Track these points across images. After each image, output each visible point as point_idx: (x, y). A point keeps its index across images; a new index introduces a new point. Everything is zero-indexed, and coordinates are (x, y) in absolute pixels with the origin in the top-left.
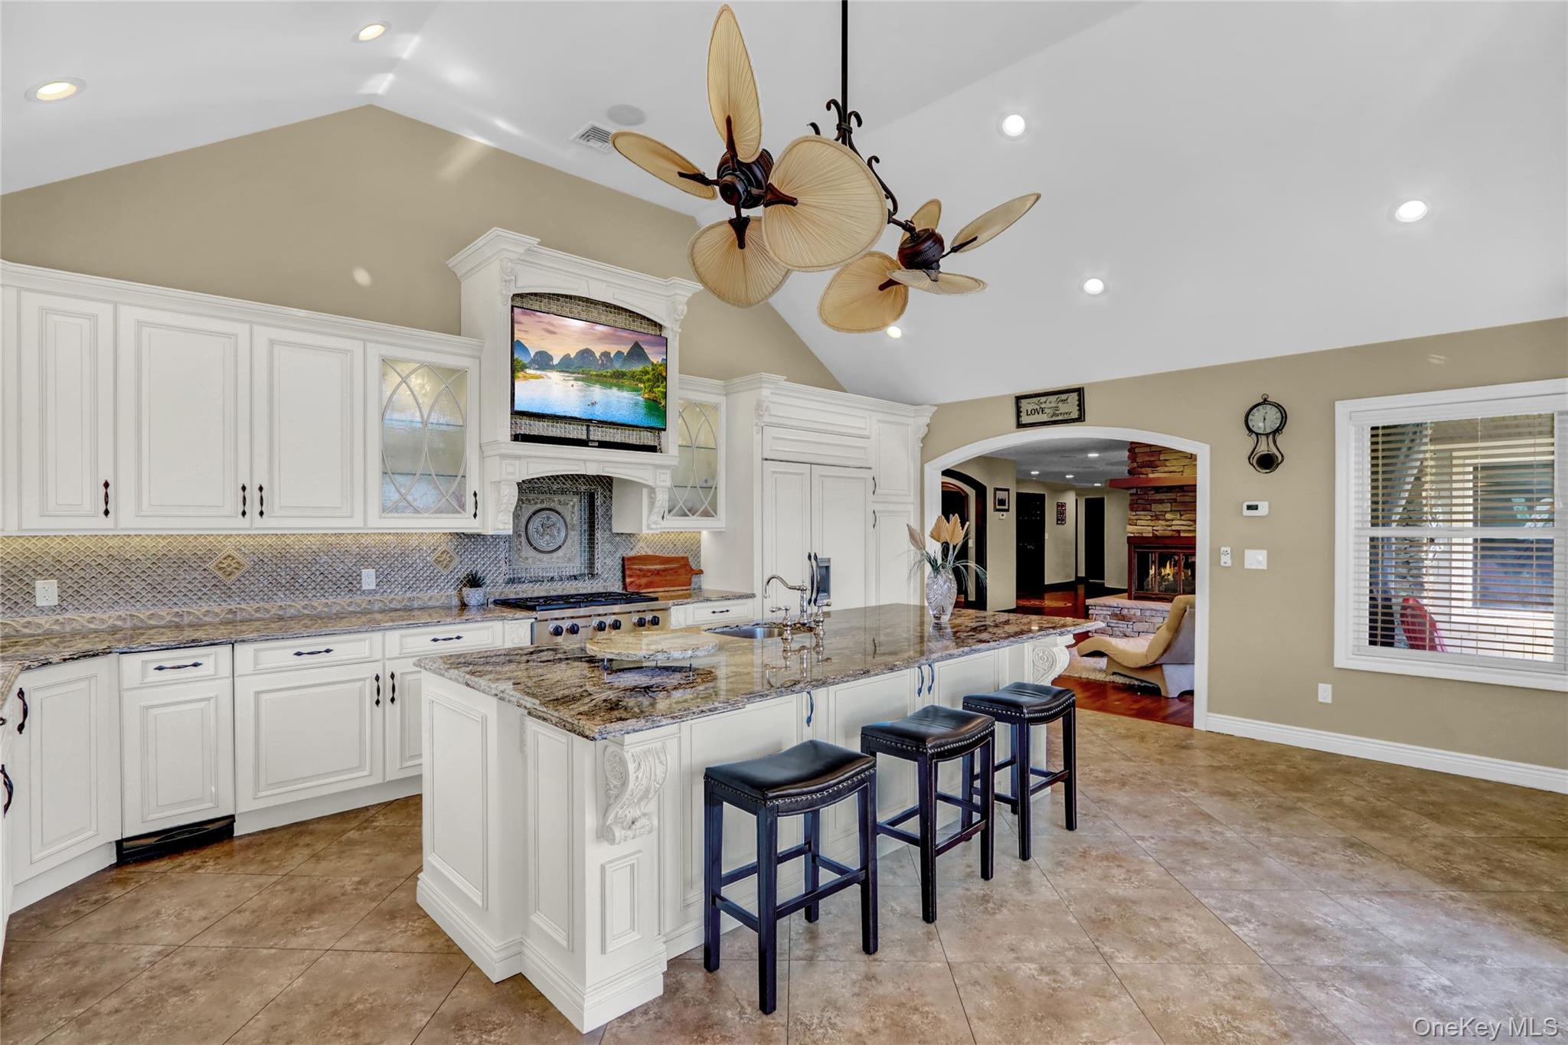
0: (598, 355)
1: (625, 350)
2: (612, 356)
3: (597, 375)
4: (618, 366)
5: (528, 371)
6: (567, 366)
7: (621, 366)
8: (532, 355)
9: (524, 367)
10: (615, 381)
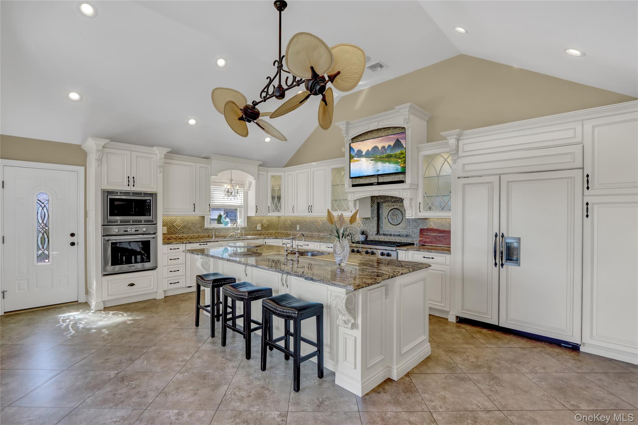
0: (380, 148)
1: (392, 144)
2: (386, 148)
3: (380, 158)
4: (389, 152)
5: (355, 159)
6: (368, 155)
7: (390, 152)
8: (356, 152)
9: (353, 157)
10: (387, 159)
